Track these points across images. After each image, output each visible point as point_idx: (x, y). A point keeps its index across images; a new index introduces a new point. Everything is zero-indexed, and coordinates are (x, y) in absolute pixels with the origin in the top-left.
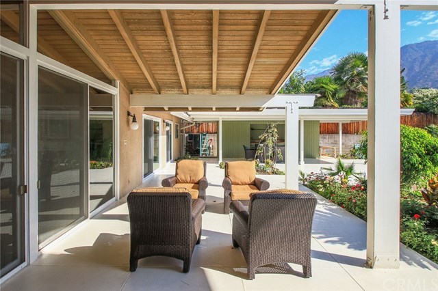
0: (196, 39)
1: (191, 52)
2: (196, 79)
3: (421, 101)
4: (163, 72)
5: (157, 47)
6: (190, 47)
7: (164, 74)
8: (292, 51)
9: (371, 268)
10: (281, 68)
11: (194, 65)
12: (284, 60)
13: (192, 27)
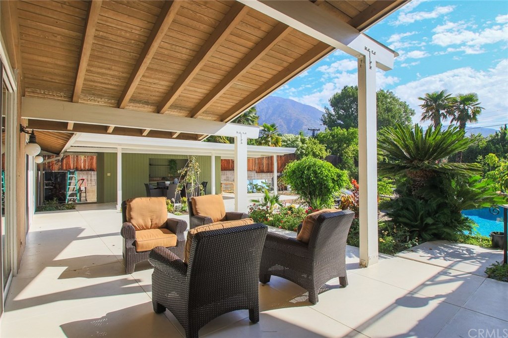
0: (184, 38)
1: (166, 52)
2: (146, 90)
3: (286, 144)
4: (103, 71)
5: (123, 33)
6: (168, 46)
7: (103, 74)
8: (265, 80)
9: (366, 267)
10: (245, 94)
11: (156, 70)
12: (253, 87)
13: (191, 23)
